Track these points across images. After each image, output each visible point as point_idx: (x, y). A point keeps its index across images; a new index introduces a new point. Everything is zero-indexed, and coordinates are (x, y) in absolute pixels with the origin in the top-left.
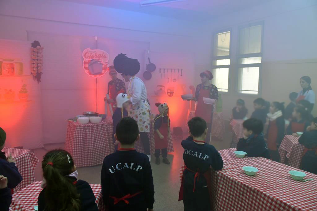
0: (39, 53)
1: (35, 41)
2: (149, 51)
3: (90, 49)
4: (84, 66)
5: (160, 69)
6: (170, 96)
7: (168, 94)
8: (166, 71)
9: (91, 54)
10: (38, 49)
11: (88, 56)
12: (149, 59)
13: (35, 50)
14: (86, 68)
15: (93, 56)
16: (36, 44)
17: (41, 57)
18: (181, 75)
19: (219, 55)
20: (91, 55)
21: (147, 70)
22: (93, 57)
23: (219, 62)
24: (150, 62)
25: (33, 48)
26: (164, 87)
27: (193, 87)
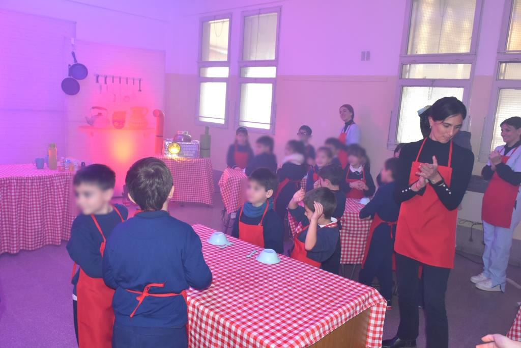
2: (73, 40)
5: (98, 77)
6: (117, 128)
7: (113, 123)
8: (109, 80)
12: (73, 54)
18: (140, 90)
21: (69, 75)
24: (76, 61)
26: (106, 110)
27: (160, 111)
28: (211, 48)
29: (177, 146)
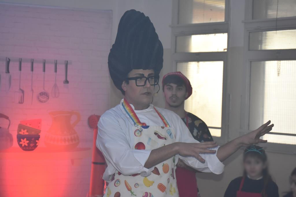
6: (26, 149)
7: (19, 141)
8: (14, 66)
18: (67, 82)
26: (7, 118)
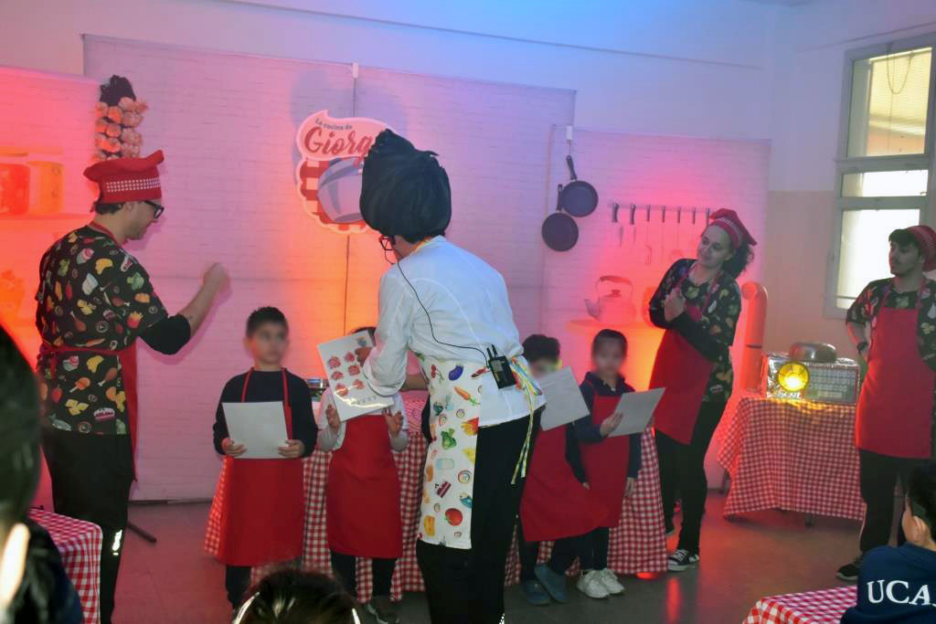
0: (126, 127)
1: (115, 78)
2: (570, 129)
3: (329, 114)
4: (300, 182)
5: (616, 208)
8: (640, 215)
9: (332, 135)
10: (124, 111)
11: (320, 144)
12: (570, 161)
13: (114, 113)
14: (310, 195)
15: (340, 143)
16: (116, 90)
17: (134, 145)
19: (874, 152)
20: (333, 142)
21: (559, 208)
22: (341, 149)
23: (873, 184)
24: (574, 176)
25: (104, 105)
26: (628, 282)
27: (758, 286)
28: (872, 123)
29: (802, 372)
